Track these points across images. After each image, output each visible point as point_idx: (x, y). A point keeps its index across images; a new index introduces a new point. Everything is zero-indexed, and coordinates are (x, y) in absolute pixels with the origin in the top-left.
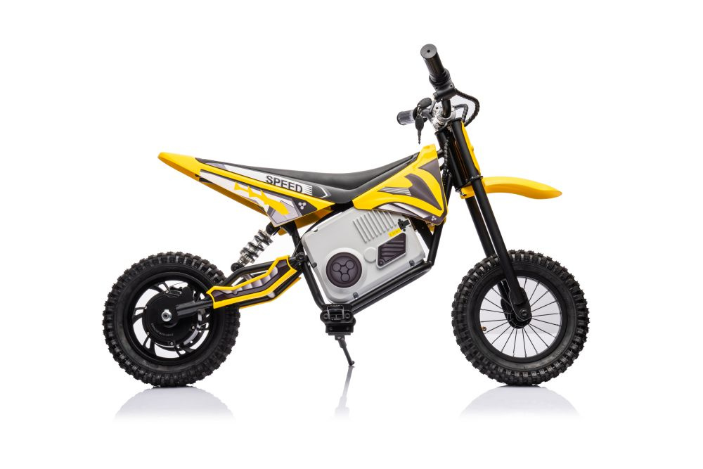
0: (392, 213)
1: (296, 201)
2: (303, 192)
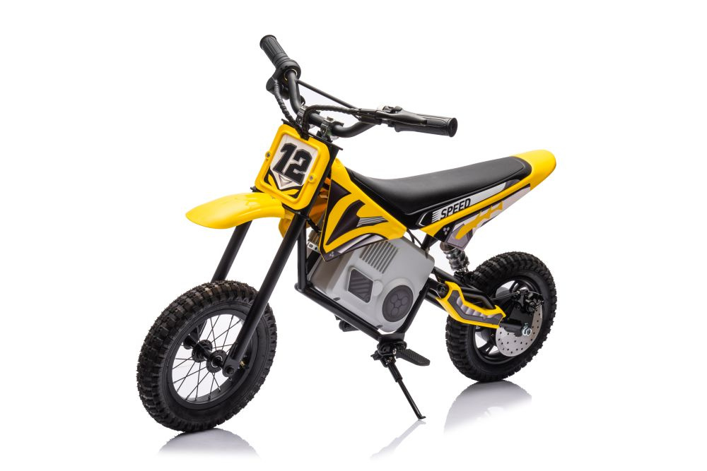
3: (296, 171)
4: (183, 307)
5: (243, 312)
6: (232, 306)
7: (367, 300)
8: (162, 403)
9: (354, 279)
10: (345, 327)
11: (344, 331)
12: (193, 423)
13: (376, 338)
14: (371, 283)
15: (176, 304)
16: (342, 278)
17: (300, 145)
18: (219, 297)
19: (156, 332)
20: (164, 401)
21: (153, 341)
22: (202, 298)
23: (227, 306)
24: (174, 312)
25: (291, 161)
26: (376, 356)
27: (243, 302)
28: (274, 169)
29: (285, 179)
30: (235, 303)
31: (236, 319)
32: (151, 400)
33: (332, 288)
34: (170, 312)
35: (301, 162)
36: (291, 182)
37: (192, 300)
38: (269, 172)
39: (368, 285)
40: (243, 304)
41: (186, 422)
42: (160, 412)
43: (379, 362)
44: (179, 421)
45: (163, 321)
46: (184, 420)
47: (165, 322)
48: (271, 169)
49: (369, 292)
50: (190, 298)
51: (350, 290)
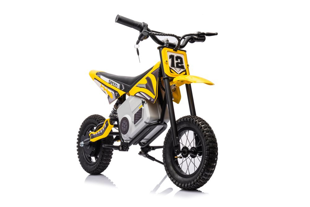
0: (140, 97)
1: (115, 92)
2: (118, 87)
3: (180, 65)
17: (175, 55)
25: (175, 62)
28: (171, 66)
29: (178, 69)
35: (179, 61)
36: (180, 70)
38: (170, 68)
48: (170, 67)
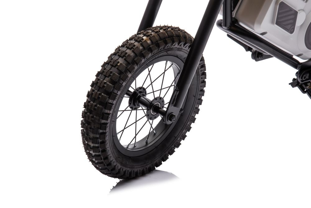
4: (125, 59)
5: (177, 57)
6: (169, 52)
7: (291, 31)
8: (109, 157)
9: (280, 11)
10: (257, 56)
11: (256, 61)
12: (136, 170)
13: (295, 67)
14: (296, 13)
15: (116, 57)
16: (270, 12)
18: (158, 46)
19: (100, 87)
20: (111, 155)
21: (99, 98)
22: (141, 48)
23: (165, 53)
24: (117, 65)
26: (294, 83)
27: (179, 47)
30: (171, 49)
31: (169, 63)
32: (99, 156)
33: (260, 23)
34: (112, 66)
37: (133, 51)
39: (292, 17)
40: (179, 49)
41: (130, 170)
42: (108, 165)
43: (297, 89)
44: (124, 170)
45: (105, 76)
46: (128, 169)
47: (108, 77)
49: (294, 24)
50: (130, 49)
51: (278, 23)
